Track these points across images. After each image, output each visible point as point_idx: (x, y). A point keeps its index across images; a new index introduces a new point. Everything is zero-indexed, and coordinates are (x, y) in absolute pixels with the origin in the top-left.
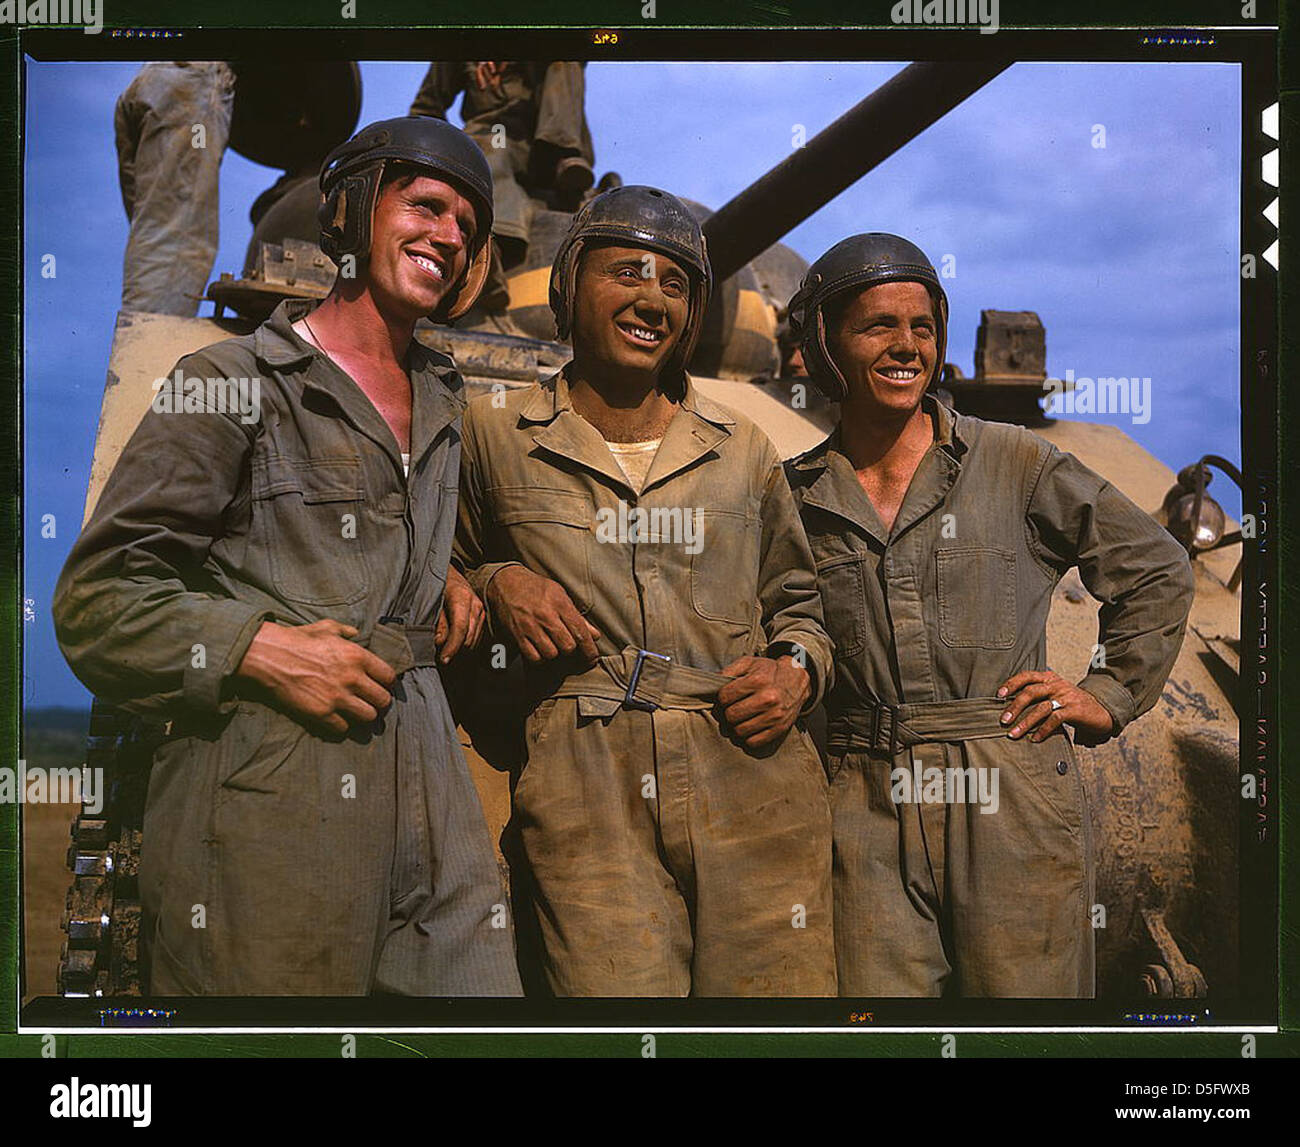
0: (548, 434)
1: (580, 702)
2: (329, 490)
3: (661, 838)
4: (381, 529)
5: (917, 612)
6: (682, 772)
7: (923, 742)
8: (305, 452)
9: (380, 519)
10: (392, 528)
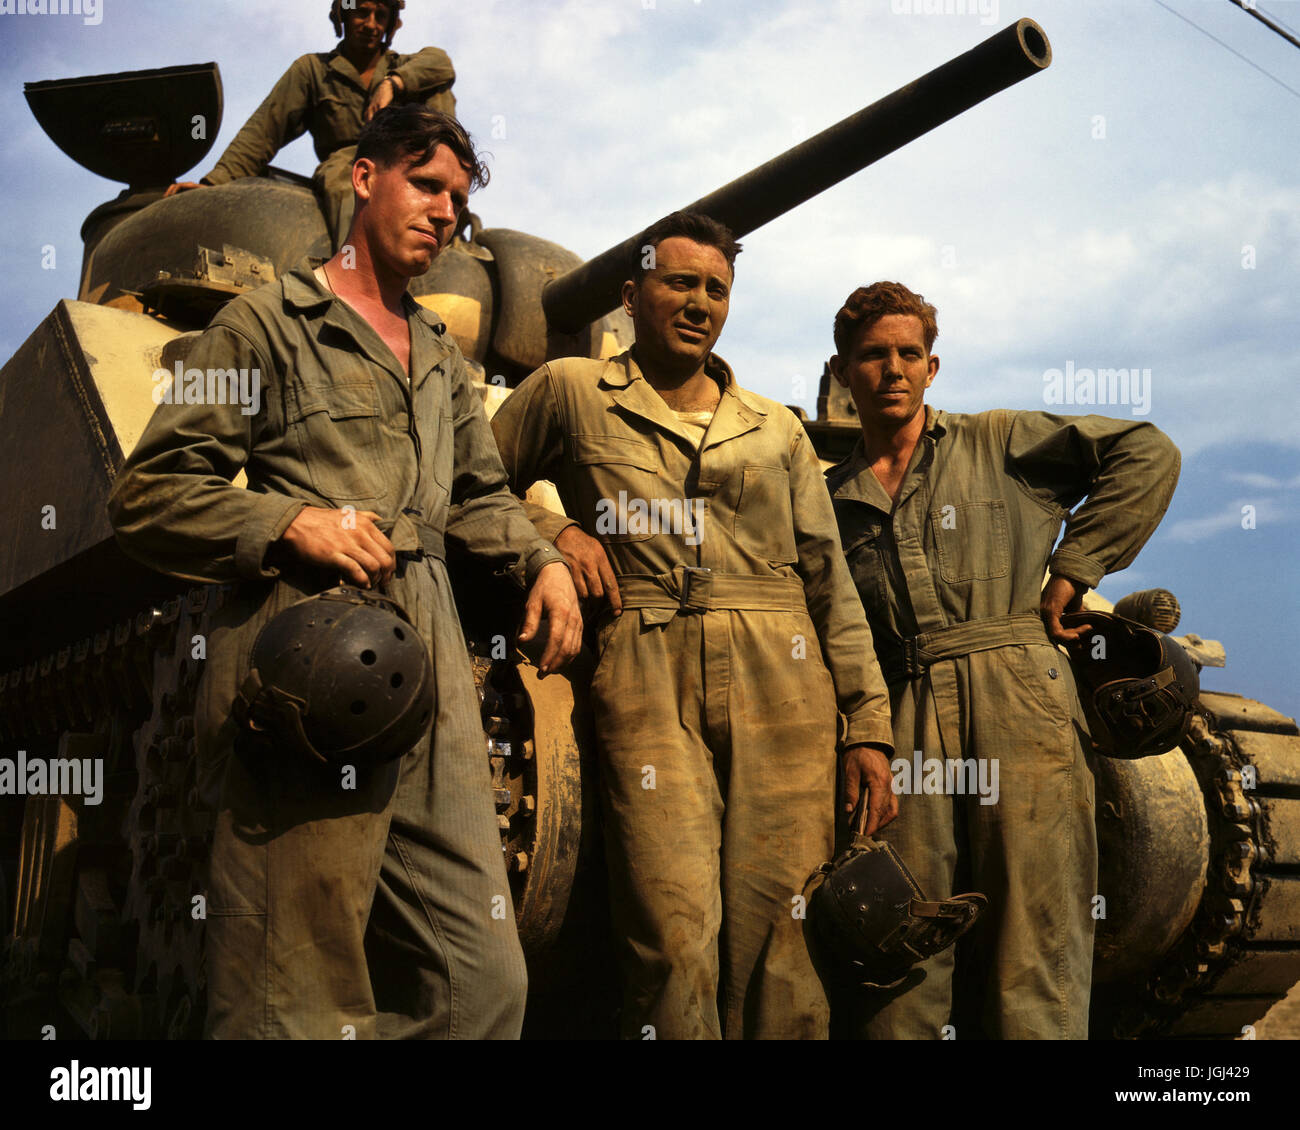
0: (624, 396)
1: (644, 613)
2: (351, 407)
3: (706, 720)
4: (393, 441)
5: (923, 562)
6: (725, 667)
7: (938, 660)
8: (328, 380)
9: (391, 433)
10: (401, 440)
